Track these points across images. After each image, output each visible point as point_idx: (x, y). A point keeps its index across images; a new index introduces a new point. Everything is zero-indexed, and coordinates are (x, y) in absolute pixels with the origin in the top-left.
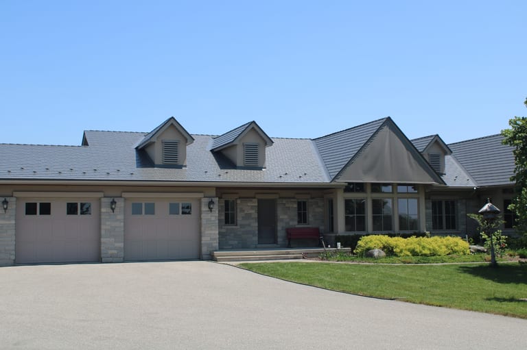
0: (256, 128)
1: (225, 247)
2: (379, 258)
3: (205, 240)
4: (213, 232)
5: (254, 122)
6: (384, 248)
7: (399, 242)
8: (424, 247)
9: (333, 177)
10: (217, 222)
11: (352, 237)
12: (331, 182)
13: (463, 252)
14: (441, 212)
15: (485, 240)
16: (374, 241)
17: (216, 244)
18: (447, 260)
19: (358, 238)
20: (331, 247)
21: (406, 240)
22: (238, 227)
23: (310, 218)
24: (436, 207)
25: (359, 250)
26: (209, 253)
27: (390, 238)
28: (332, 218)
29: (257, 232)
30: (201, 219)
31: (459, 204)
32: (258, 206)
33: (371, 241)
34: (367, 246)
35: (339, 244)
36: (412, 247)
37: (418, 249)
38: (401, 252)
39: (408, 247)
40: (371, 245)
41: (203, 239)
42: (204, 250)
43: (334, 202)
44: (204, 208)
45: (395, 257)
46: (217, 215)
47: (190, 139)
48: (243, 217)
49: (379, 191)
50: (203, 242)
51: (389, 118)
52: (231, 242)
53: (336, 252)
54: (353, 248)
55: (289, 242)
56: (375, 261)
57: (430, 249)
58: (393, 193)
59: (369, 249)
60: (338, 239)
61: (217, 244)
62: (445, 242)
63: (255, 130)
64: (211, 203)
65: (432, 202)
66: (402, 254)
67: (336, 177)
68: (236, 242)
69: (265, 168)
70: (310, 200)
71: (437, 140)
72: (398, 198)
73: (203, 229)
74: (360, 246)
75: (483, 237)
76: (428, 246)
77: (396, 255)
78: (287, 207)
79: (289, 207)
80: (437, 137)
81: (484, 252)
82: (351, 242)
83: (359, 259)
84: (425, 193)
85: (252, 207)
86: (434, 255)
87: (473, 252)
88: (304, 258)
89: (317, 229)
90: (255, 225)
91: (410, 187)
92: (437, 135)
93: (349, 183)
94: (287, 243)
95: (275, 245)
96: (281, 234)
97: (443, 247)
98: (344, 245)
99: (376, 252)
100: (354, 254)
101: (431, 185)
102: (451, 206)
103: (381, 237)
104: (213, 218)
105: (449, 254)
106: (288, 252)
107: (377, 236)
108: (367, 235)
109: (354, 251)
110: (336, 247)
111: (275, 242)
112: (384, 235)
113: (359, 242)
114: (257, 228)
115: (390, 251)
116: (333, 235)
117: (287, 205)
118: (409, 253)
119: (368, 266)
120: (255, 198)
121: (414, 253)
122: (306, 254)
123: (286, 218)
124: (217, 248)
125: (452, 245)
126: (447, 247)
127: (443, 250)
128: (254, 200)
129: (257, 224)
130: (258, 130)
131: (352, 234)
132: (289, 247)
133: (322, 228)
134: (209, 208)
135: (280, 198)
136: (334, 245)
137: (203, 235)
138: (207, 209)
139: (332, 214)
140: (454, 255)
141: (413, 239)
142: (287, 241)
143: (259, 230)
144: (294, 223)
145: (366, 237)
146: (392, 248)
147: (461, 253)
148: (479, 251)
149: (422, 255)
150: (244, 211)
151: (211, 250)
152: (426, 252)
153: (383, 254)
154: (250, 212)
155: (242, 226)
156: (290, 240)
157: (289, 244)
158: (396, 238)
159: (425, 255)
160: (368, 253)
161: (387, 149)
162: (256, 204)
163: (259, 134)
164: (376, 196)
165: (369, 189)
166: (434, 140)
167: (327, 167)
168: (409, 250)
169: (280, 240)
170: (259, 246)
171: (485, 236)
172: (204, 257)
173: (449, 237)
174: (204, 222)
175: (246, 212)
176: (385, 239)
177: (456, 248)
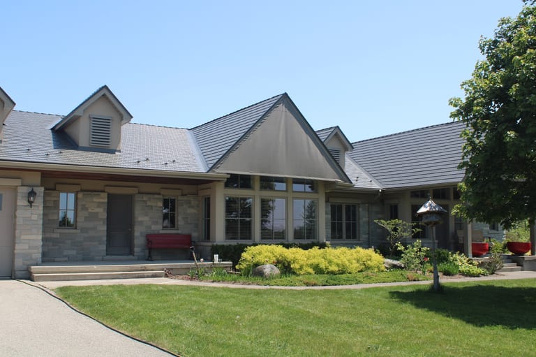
0: (108, 95)
1: (56, 259)
2: (271, 277)
3: (19, 248)
4: (34, 237)
5: (105, 87)
6: (277, 263)
7: (297, 255)
8: (330, 262)
9: (210, 166)
10: (41, 222)
11: (235, 247)
12: (208, 172)
13: (378, 268)
14: (340, 219)
15: (401, 252)
16: (263, 253)
17: (38, 255)
18: (361, 280)
19: (241, 249)
20: (205, 260)
21: (306, 252)
22: (78, 231)
23: (180, 221)
24: (335, 212)
25: (243, 266)
26: (25, 267)
27: (285, 250)
28: (209, 221)
29: (105, 239)
30: (15, 217)
31: (361, 209)
32: (108, 203)
33: (260, 253)
34: (255, 260)
35: (216, 257)
36: (315, 261)
37: (323, 266)
38: (301, 268)
39: (310, 262)
40: (260, 258)
41: (17, 247)
42: (19, 263)
43: (211, 201)
44: (22, 202)
45: (293, 277)
46: (42, 212)
47: (9, 102)
48: (86, 217)
49: (271, 188)
50: (16, 252)
51: (286, 94)
52: (66, 253)
53: (211, 268)
54: (236, 262)
55: (150, 253)
56: (267, 282)
57: (338, 265)
58: (287, 191)
59: (256, 265)
60: (216, 250)
61: (40, 256)
62: (355, 256)
63: (107, 98)
64: (32, 194)
65: (332, 206)
66: (302, 272)
67: (215, 166)
68: (74, 252)
69: (120, 151)
70: (180, 198)
71: (337, 133)
72: (293, 198)
73: (17, 231)
74: (245, 260)
75: (399, 248)
76: (335, 261)
77: (294, 273)
78: (149, 206)
79: (152, 206)
80: (337, 130)
81: (402, 268)
82: (233, 254)
83: (243, 279)
84: (326, 193)
85: (99, 205)
86: (343, 273)
87: (387, 268)
88: (166, 276)
89: (189, 236)
90: (103, 228)
91: (307, 186)
92: (338, 127)
93: (232, 175)
94: (147, 255)
95: (131, 257)
96: (139, 241)
97: (354, 261)
98: (222, 258)
99: (268, 269)
100: (236, 270)
101: (334, 183)
102: (352, 212)
103: (273, 247)
104: (35, 217)
105: (361, 271)
106: (145, 267)
107: (267, 246)
108: (255, 245)
109: (237, 267)
110: (212, 260)
111: (131, 252)
112: (277, 244)
113: (244, 255)
114: (105, 234)
115: (286, 268)
116: (210, 244)
117: (149, 204)
118: (311, 270)
119: (258, 293)
120: (103, 191)
121: (318, 270)
122: (169, 269)
123: (147, 220)
124: (40, 260)
125: (364, 259)
126: (358, 261)
127: (355, 266)
128: (102, 194)
129: (105, 228)
130: (111, 98)
131: (234, 243)
132: (150, 259)
133: (195, 235)
134: (29, 201)
135: (139, 193)
136: (209, 258)
137: (17, 241)
138: (26, 203)
139: (209, 216)
140: (369, 272)
141: (315, 251)
142: (147, 251)
143: (109, 236)
144: (158, 228)
145: (252, 247)
146: (289, 263)
147: (376, 270)
148: (394, 266)
149: (328, 273)
150: (87, 209)
151: (28, 263)
152: (334, 268)
153: (277, 271)
154: (97, 210)
155: (84, 230)
156: (150, 249)
157: (150, 256)
158: (293, 250)
159: (333, 273)
160: (255, 271)
161: (282, 134)
162: (106, 200)
163: (113, 105)
164: (267, 194)
165: (257, 185)
166: (334, 133)
167: (204, 154)
168: (311, 266)
169: (137, 250)
170: (108, 257)
171: (401, 248)
172: (18, 274)
173: (359, 249)
174: (19, 221)
175: (90, 210)
176: (279, 250)
177: (369, 262)
